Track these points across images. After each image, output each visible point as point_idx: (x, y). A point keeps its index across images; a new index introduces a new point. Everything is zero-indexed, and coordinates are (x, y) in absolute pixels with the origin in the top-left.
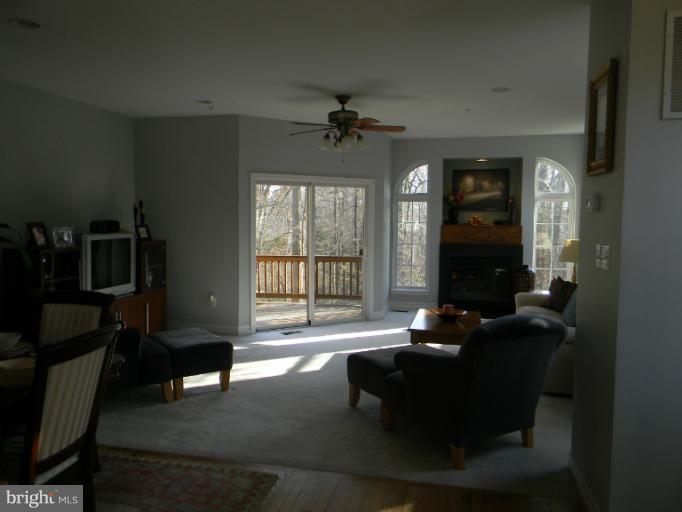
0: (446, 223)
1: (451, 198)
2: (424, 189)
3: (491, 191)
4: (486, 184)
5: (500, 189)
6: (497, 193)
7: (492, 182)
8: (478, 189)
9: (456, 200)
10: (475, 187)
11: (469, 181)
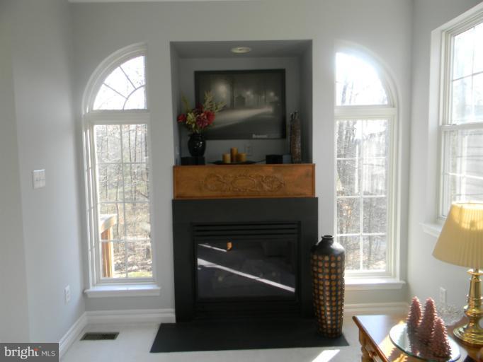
0: (183, 162)
1: (191, 116)
2: (138, 101)
3: (257, 108)
4: (249, 94)
5: (272, 103)
6: (267, 110)
7: (258, 92)
8: (236, 103)
9: (199, 120)
10: (232, 101)
11: (222, 90)
